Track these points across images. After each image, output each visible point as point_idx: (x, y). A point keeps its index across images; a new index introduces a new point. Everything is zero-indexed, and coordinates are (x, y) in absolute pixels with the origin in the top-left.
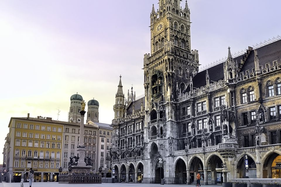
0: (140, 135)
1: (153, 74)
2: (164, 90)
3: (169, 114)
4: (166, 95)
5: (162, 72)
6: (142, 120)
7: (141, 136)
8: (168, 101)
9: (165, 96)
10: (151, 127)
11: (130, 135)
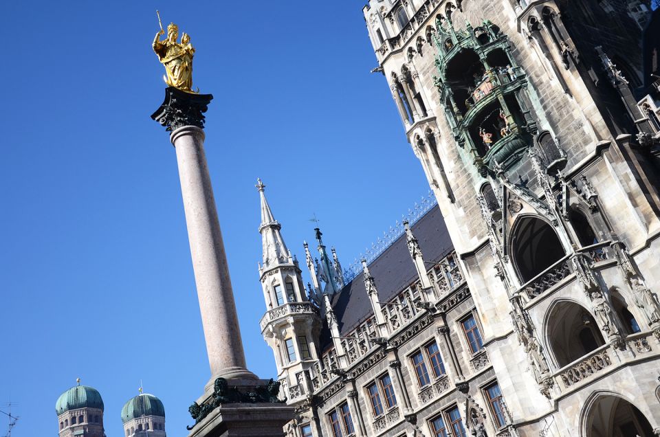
0: (454, 407)
1: (451, 56)
2: (542, 101)
3: (635, 205)
4: (566, 122)
5: (496, 29)
6: (442, 323)
7: (462, 408)
8: (600, 138)
9: (562, 131)
10: (538, 317)
11: (388, 427)
